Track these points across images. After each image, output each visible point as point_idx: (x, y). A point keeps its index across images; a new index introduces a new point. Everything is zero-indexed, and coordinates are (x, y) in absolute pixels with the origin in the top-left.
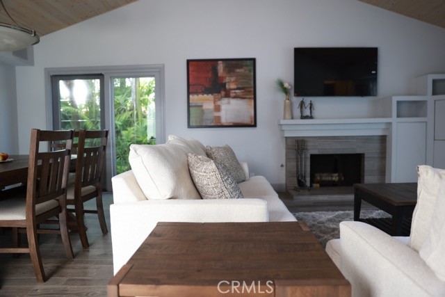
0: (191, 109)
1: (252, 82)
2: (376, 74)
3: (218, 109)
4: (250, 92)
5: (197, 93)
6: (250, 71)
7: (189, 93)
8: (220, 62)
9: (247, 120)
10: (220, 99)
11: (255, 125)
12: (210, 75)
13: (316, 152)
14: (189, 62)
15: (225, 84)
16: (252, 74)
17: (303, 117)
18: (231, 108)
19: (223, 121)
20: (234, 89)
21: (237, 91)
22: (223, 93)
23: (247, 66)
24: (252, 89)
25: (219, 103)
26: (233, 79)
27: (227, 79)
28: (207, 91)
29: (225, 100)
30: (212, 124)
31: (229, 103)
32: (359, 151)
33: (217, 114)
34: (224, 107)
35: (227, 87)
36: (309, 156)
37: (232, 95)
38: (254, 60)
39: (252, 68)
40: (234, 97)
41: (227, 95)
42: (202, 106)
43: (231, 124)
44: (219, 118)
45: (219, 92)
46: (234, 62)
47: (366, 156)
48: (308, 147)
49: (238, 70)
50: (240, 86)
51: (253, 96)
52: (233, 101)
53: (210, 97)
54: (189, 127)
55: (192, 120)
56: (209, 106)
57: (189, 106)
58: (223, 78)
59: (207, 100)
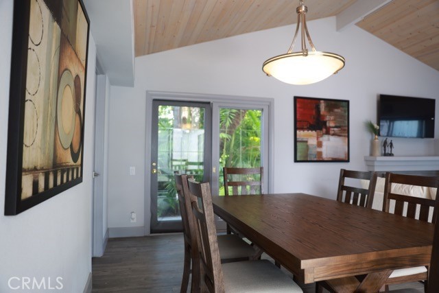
0: (298, 144)
1: (346, 122)
2: (434, 120)
3: (320, 145)
4: (345, 130)
5: (302, 129)
6: (345, 112)
7: (296, 129)
8: (322, 101)
9: (343, 156)
10: (322, 136)
11: (348, 161)
12: (314, 112)
14: (296, 99)
15: (325, 123)
16: (347, 114)
17: (385, 155)
18: (330, 145)
19: (324, 156)
20: (333, 127)
21: (335, 129)
22: (324, 130)
23: (343, 107)
24: (346, 128)
25: (321, 139)
26: (332, 118)
27: (327, 118)
28: (311, 128)
29: (326, 137)
30: (315, 159)
31: (329, 140)
33: (319, 150)
34: (324, 143)
35: (327, 124)
37: (332, 132)
38: (348, 102)
39: (346, 109)
40: (333, 135)
41: (328, 133)
42: (307, 142)
43: (330, 159)
44: (320, 154)
45: (321, 129)
46: (333, 103)
49: (336, 110)
50: (338, 125)
51: (347, 135)
52: (332, 138)
53: (314, 133)
54: (296, 161)
55: (298, 154)
56: (312, 142)
57: (296, 141)
58: (324, 116)
59: (311, 136)
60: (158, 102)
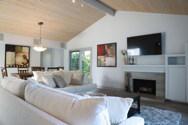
0: (98, 61)
1: (115, 51)
3: (105, 61)
4: (114, 54)
5: (99, 55)
7: (98, 56)
8: (106, 45)
9: (114, 64)
10: (106, 57)
11: (116, 66)
12: (103, 49)
13: (135, 78)
14: (98, 45)
15: (107, 53)
17: (130, 64)
19: (107, 65)
20: (110, 54)
21: (111, 54)
22: (106, 55)
23: (113, 46)
24: (115, 54)
25: (105, 59)
26: (109, 50)
27: (108, 51)
28: (102, 55)
29: (107, 58)
30: (103, 66)
31: (108, 59)
32: (153, 79)
33: (105, 62)
34: (107, 60)
35: (108, 53)
36: (132, 79)
37: (109, 56)
38: (116, 44)
39: (115, 46)
40: (110, 57)
41: (108, 56)
42: (101, 60)
43: (109, 66)
44: (105, 64)
45: (105, 55)
46: (110, 45)
47: (156, 82)
48: (132, 76)
49: (111, 47)
50: (111, 53)
51: (115, 56)
52: (109, 58)
53: (103, 57)
54: (97, 66)
55: (98, 64)
56: (102, 60)
57: (97, 60)
58: (107, 50)
59: (102, 58)
60: (71, 52)
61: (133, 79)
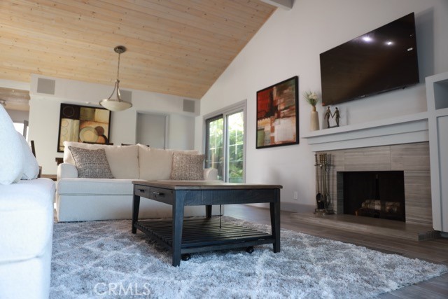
0: (258, 132)
1: (295, 100)
2: (415, 51)
3: (273, 130)
4: (293, 109)
5: (261, 118)
6: (293, 90)
7: (258, 119)
8: (274, 88)
10: (274, 121)
11: (297, 142)
12: (269, 100)
13: (343, 169)
14: (258, 93)
15: (277, 107)
18: (282, 128)
19: (277, 141)
20: (283, 110)
21: (285, 111)
22: (276, 115)
23: (291, 85)
24: (294, 107)
25: (273, 124)
26: (282, 101)
27: (278, 103)
28: (266, 116)
29: (277, 121)
30: (269, 144)
31: (280, 123)
33: (272, 135)
34: (276, 128)
35: (279, 109)
36: (336, 174)
37: (282, 115)
38: (296, 79)
39: (294, 86)
40: (283, 117)
41: (279, 117)
42: (263, 129)
43: (280, 143)
44: (273, 138)
45: (274, 115)
46: (282, 85)
47: (405, 174)
49: (285, 91)
50: (287, 106)
51: (295, 114)
52: (282, 121)
53: (268, 120)
54: (257, 148)
55: (258, 142)
56: (268, 128)
57: (257, 130)
58: (276, 101)
59: (266, 123)
60: (208, 121)
61: (338, 172)
